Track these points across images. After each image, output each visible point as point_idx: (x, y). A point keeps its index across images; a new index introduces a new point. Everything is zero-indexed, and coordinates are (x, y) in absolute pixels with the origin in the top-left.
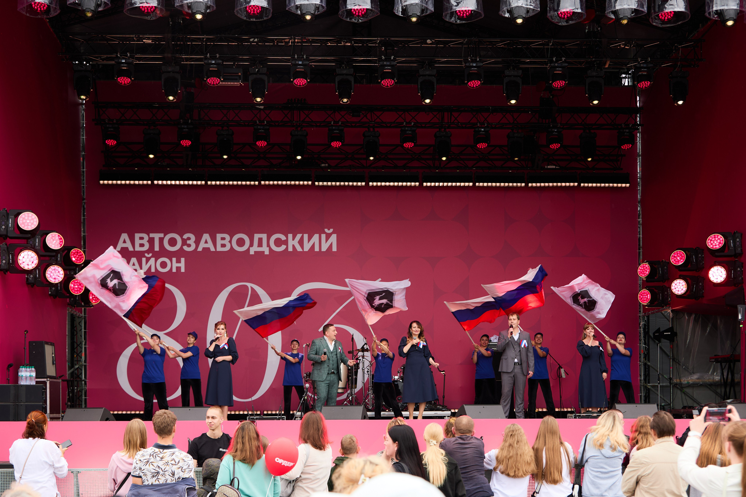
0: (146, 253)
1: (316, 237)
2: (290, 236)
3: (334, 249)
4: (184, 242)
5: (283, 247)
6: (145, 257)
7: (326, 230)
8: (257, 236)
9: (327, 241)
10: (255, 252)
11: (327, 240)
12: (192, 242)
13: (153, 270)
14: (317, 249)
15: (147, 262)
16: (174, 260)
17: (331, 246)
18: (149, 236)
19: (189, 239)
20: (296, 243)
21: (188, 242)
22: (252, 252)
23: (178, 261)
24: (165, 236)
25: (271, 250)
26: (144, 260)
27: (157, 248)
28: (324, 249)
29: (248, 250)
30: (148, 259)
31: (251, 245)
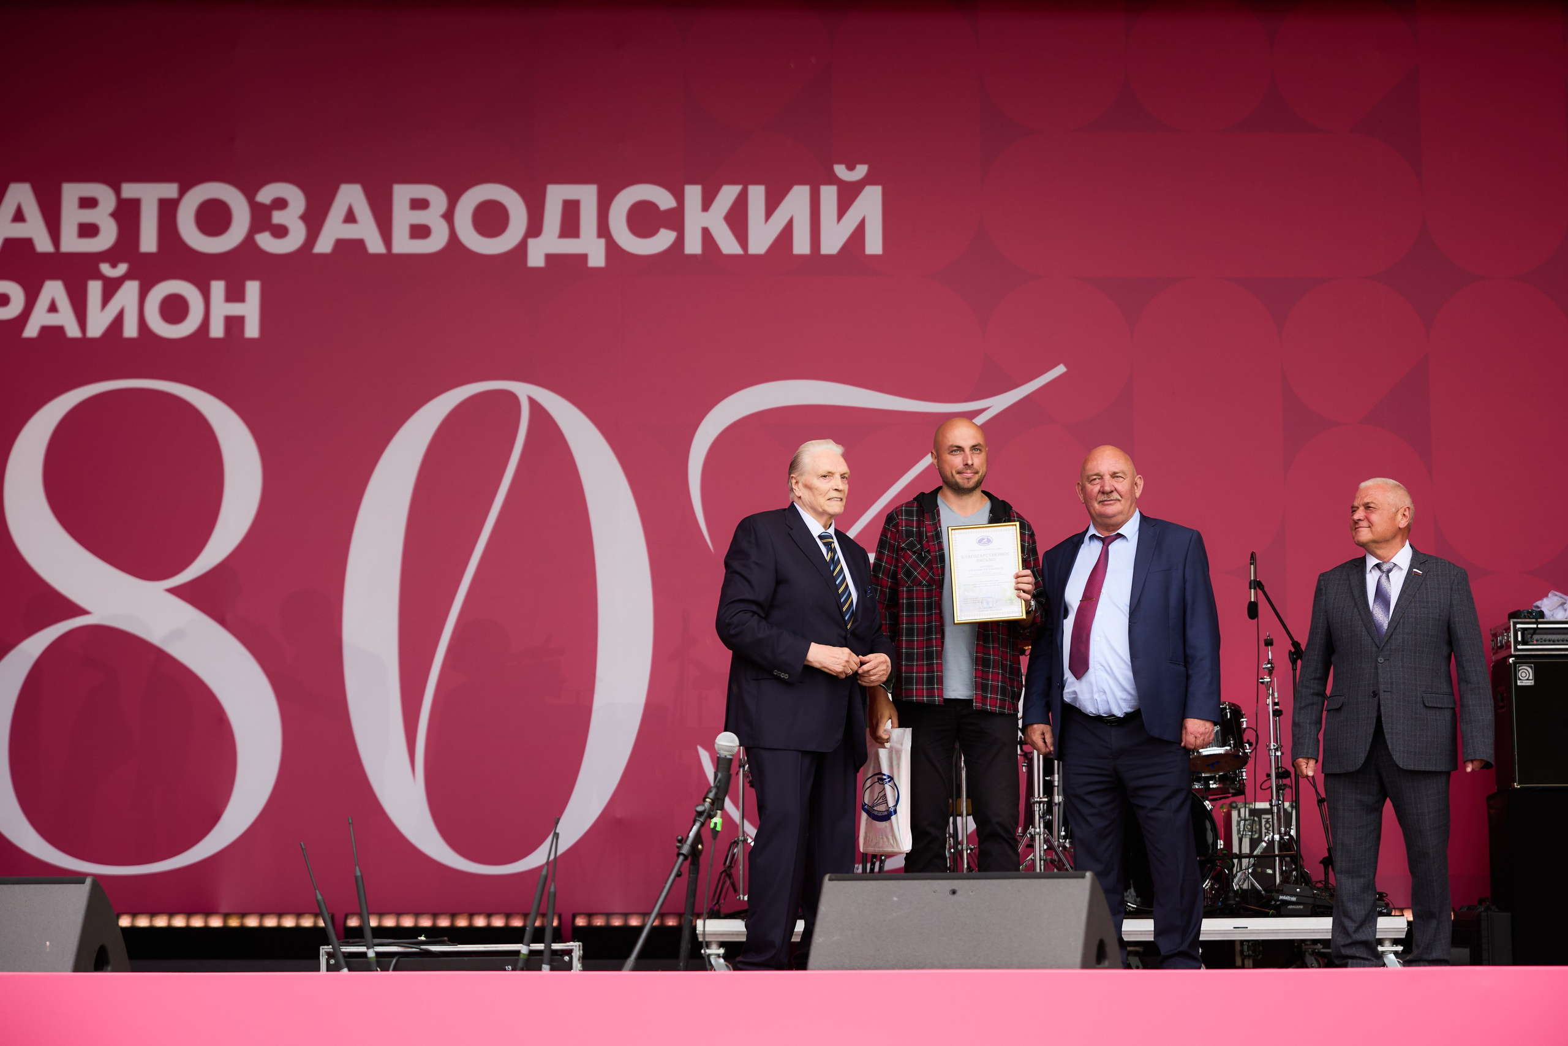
0: (104, 261)
1: (798, 198)
2: (693, 193)
3: (874, 245)
4: (261, 218)
5: (664, 239)
6: (99, 276)
7: (840, 171)
8: (556, 195)
9: (842, 210)
10: (549, 258)
11: (843, 208)
12: (291, 217)
13: (130, 330)
14: (801, 245)
15: (107, 297)
16: (218, 288)
17: (860, 231)
18: (117, 191)
19: (281, 204)
20: (716, 220)
21: (278, 217)
22: (536, 259)
23: (235, 294)
24: (183, 192)
25: (613, 249)
26: (95, 288)
27: (149, 242)
28: (831, 244)
29: (521, 249)
30: (111, 288)
31: (535, 228)
